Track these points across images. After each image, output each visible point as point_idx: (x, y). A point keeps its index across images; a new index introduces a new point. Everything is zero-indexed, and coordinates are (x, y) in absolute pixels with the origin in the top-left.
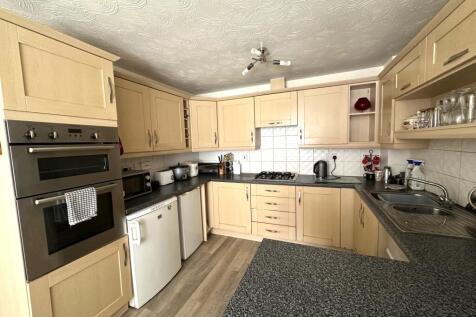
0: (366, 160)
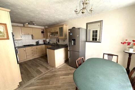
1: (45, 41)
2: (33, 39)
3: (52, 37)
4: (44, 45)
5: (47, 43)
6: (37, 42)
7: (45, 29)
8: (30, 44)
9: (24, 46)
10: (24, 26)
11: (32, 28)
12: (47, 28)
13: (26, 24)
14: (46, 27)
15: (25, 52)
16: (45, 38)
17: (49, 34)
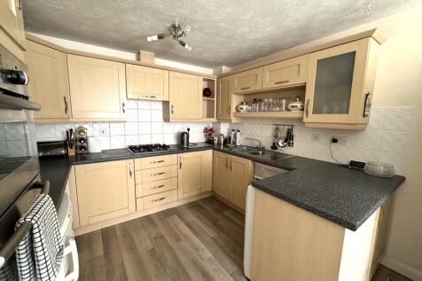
0: (206, 130)
1: (211, 130)
2: (167, 119)
3: (253, 114)
4: (210, 151)
5: (219, 144)
6: (183, 134)
7: (221, 77)
8: (154, 142)
9: (131, 148)
10: (139, 59)
11: (169, 70)
12: (227, 75)
13: (149, 39)
14: (225, 69)
15: (131, 181)
16: (214, 120)
17: (235, 101)
